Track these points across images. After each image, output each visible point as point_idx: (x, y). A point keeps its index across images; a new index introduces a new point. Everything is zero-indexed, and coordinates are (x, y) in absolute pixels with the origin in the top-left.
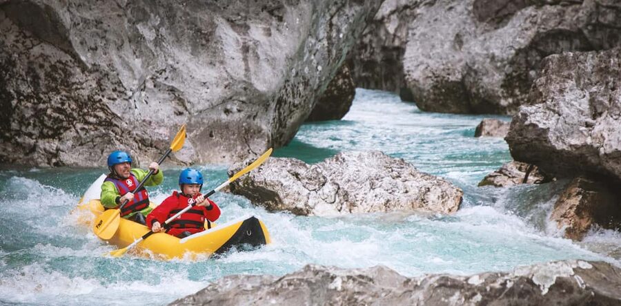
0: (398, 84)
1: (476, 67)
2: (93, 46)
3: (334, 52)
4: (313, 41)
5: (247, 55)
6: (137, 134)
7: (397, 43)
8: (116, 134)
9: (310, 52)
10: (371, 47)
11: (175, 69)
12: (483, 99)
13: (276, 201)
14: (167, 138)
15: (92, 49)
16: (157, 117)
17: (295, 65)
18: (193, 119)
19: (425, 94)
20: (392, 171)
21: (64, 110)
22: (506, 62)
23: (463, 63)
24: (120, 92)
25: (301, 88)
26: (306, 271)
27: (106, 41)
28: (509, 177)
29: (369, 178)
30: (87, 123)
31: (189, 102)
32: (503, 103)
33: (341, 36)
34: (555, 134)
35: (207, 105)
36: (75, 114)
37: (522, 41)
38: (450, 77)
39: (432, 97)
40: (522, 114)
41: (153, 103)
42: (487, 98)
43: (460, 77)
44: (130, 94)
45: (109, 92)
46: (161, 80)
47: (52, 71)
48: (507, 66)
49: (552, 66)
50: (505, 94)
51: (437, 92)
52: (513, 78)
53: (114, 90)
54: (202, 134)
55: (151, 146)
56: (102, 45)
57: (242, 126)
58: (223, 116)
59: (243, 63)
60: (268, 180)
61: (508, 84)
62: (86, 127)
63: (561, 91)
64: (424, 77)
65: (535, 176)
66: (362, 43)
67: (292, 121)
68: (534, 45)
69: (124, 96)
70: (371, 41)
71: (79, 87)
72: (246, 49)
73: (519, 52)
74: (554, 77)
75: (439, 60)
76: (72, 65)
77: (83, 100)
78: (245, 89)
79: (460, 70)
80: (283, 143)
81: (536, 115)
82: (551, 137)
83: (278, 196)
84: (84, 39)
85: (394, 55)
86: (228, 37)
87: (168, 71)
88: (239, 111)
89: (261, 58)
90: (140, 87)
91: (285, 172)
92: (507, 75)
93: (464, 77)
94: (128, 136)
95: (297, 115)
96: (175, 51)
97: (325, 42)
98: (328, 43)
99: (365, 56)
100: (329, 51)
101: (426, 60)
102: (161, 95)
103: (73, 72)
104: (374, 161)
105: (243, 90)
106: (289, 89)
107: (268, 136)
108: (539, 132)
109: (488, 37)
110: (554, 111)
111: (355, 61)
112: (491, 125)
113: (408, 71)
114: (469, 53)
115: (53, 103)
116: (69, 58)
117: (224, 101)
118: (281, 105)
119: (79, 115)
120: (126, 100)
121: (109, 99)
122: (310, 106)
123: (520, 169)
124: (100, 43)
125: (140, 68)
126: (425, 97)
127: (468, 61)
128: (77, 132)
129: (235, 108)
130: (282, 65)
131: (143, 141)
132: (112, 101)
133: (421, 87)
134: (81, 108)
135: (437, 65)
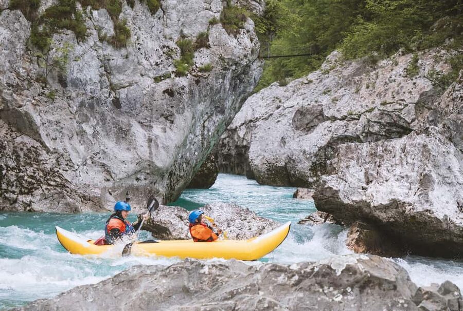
0: (245, 169)
1: (294, 157)
2: (54, 137)
3: (206, 144)
4: (193, 137)
5: (151, 144)
6: (80, 193)
7: (245, 143)
8: (67, 192)
9: (190, 143)
10: (229, 146)
11: (105, 152)
12: (298, 178)
13: (167, 234)
14: (99, 195)
15: (54, 139)
16: (93, 182)
17: (181, 151)
18: (116, 184)
19: (262, 174)
20: (241, 216)
21: (35, 177)
22: (312, 155)
23: (285, 155)
24: (70, 166)
25: (184, 166)
26: (185, 262)
27: (62, 134)
28: (314, 222)
29: (227, 220)
30: (49, 185)
31: (114, 173)
32: (311, 180)
33: (210, 134)
34: (343, 193)
35: (125, 175)
36: (42, 180)
37: (322, 142)
38: (278, 164)
39: (266, 176)
40: (323, 181)
41: (91, 173)
42: (300, 177)
43: (284, 164)
44: (76, 167)
45: (63, 166)
46: (96, 159)
47: (28, 152)
48: (313, 157)
49: (342, 151)
50: (312, 175)
51: (269, 173)
52: (316, 165)
53: (67, 165)
54: (122, 193)
55: (89, 200)
56: (60, 136)
57: (147, 189)
58: (135, 182)
59: (148, 150)
60: (163, 220)
61: (314, 168)
62: (49, 187)
63: (347, 167)
64: (262, 163)
65: (330, 221)
66: (223, 143)
67: (178, 186)
68: (330, 145)
69: (73, 169)
70: (228, 142)
71: (45, 162)
72: (150, 140)
73: (320, 149)
74: (343, 158)
75: (271, 153)
76: (41, 149)
77: (47, 171)
78: (149, 165)
79: (284, 160)
80: (173, 200)
81: (331, 181)
82: (341, 195)
83: (169, 230)
84: (48, 133)
85: (242, 151)
86: (139, 132)
87: (101, 153)
88: (145, 179)
89: (159, 146)
90: (83, 163)
91: (173, 215)
92: (313, 163)
93: (286, 164)
94: (75, 194)
95: (182, 183)
96: (105, 140)
97: (200, 137)
98: (202, 138)
99: (225, 151)
100: (203, 143)
101: (263, 153)
102: (96, 169)
103: (41, 153)
104: (230, 209)
105: (148, 166)
106: (177, 166)
107: (163, 195)
108: (333, 192)
109: (301, 140)
110: (343, 179)
111: (218, 155)
112: (303, 192)
113: (252, 160)
114: (290, 149)
115: (28, 172)
116: (37, 144)
117: (136, 173)
118: (171, 176)
119: (44, 180)
120: (74, 171)
121: (64, 170)
122: (190, 177)
123: (321, 217)
124: (59, 135)
125: (83, 152)
126: (262, 176)
127: (289, 154)
128: (43, 191)
129: (143, 177)
130: (172, 150)
131: (84, 197)
132: (65, 172)
133: (260, 170)
134: (45, 175)
135: (270, 157)
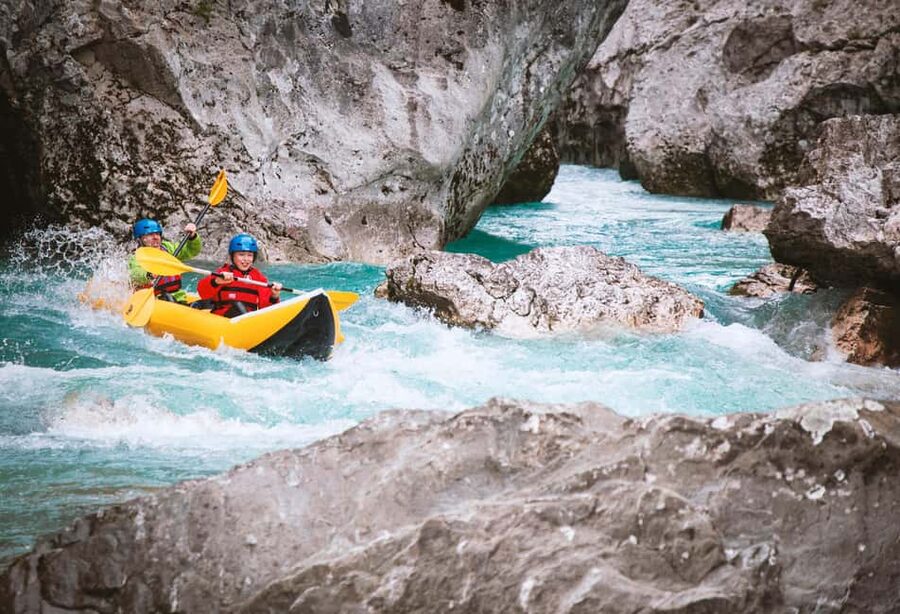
0: (617, 157)
1: (725, 133)
2: (210, 101)
3: (532, 111)
4: (504, 97)
5: (415, 114)
6: (265, 219)
7: (617, 101)
8: (238, 218)
9: (499, 111)
10: (582, 106)
11: (318, 133)
12: (734, 179)
13: (450, 312)
14: (305, 225)
15: (208, 104)
16: (292, 196)
17: (479, 129)
18: (340, 200)
19: (654, 170)
20: (608, 273)
21: (170, 186)
22: (766, 128)
23: (706, 129)
24: (244, 162)
25: (486, 160)
26: (491, 406)
27: (227, 93)
28: (768, 285)
29: (577, 283)
30: (199, 202)
31: (336, 177)
32: (762, 183)
33: (542, 90)
34: (833, 226)
35: (359, 181)
36: (184, 192)
37: (789, 99)
38: (689, 148)
39: (663, 174)
40: (788, 199)
41: (288, 177)
42: (739, 177)
43: (702, 147)
44: (257, 164)
45: (229, 162)
46: (298, 147)
47: (155, 133)
48: (769, 133)
49: (832, 134)
50: (764, 172)
51: (670, 167)
52: (775, 149)
53: (237, 160)
54: (352, 221)
55: (284, 235)
56: (222, 99)
57: (406, 211)
58: (381, 196)
59: (407, 127)
60: (440, 283)
61: (769, 158)
62: (199, 208)
63: (843, 168)
64: (655, 146)
65: (804, 284)
66: (569, 100)
67: (473, 204)
68: (805, 105)
69: (249, 168)
70: (581, 97)
71: (190, 154)
72: (413, 107)
73: (785, 114)
74: (833, 149)
75: (674, 124)
76: (181, 126)
77: (195, 173)
78: (411, 160)
79: (704, 139)
80: (461, 233)
81: (808, 201)
82: (828, 231)
83: (452, 303)
84: (198, 90)
85: (612, 117)
86: (389, 89)
87: (308, 135)
88: (402, 190)
89: (433, 119)
90: (270, 156)
91: (462, 273)
92: (767, 146)
93: (707, 148)
94: (254, 222)
95: (479, 196)
96: (317, 107)
97: (520, 98)
98: (524, 100)
99: (573, 117)
100: (525, 110)
101: (656, 125)
102: (298, 167)
103: (182, 134)
104: (584, 260)
105: (407, 162)
106: (470, 161)
107: (440, 223)
108: (810, 224)
109: (742, 94)
110: (832, 195)
111: (559, 126)
112: (743, 213)
113: (632, 139)
114: (716, 115)
115: (155, 175)
116: (174, 116)
117: (382, 177)
118: (458, 183)
119: (190, 192)
120: (252, 173)
121: (230, 171)
122: (498, 184)
123: (783, 274)
124: (219, 96)
125: (271, 132)
126: (654, 175)
127: (714, 126)
128: (187, 215)
129: (396, 186)
130: (460, 127)
131: (273, 229)
132: (232, 174)
133: (649, 160)
134: (192, 182)
135: (671, 131)
